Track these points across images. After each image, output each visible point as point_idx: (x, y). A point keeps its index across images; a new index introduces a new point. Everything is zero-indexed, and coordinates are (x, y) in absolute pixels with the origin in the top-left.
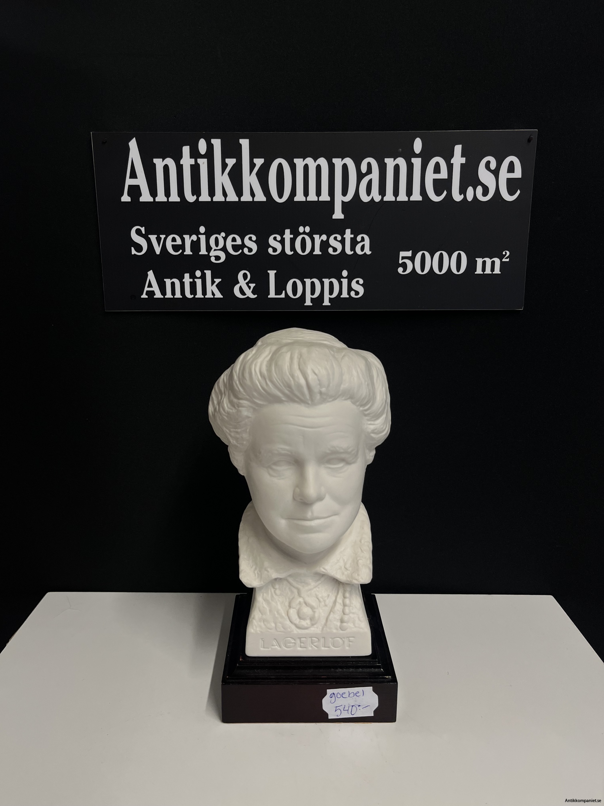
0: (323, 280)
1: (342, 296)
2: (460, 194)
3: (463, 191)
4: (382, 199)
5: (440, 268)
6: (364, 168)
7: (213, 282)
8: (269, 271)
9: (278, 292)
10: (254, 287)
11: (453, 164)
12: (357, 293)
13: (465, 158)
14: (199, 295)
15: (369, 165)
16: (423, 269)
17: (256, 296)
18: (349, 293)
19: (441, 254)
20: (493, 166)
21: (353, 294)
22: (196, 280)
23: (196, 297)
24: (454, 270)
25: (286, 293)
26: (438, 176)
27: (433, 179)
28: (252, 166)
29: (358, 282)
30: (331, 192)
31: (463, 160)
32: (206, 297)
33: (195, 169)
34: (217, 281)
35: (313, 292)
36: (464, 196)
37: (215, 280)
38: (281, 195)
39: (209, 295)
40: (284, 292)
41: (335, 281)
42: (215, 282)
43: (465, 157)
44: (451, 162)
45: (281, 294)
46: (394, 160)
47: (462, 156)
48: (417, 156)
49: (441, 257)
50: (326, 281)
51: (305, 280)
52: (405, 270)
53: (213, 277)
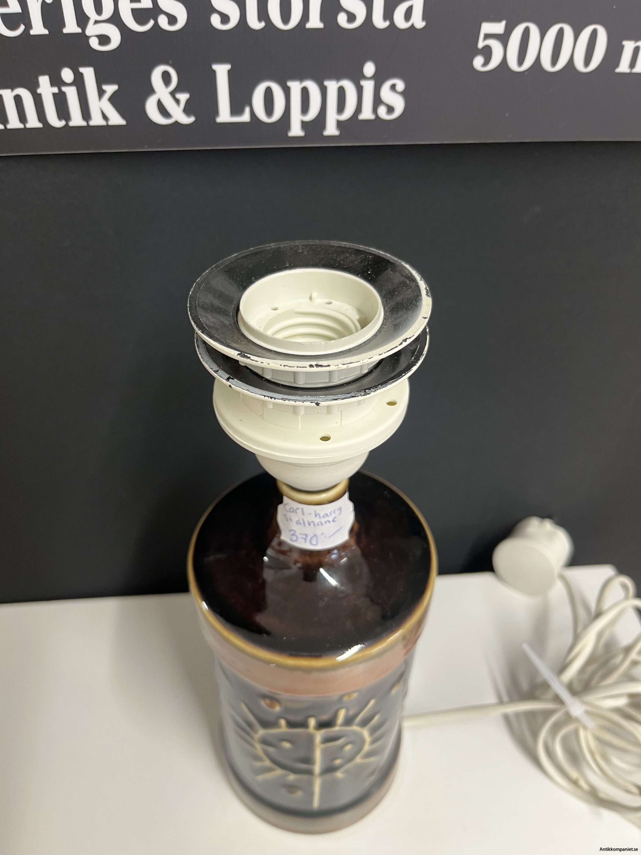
0: (327, 83)
1: (362, 117)
5: (555, 57)
7: (101, 93)
8: (215, 67)
9: (236, 110)
10: (188, 102)
12: (390, 109)
14: (77, 120)
16: (521, 60)
17: (192, 119)
18: (375, 110)
19: (560, 30)
21: (382, 111)
22: (64, 89)
23: (72, 124)
24: (579, 63)
25: (253, 114)
29: (393, 87)
32: (92, 123)
34: (110, 89)
35: (305, 108)
37: (105, 87)
39: (97, 120)
40: (247, 110)
41: (349, 86)
42: (105, 91)
45: (241, 114)
49: (560, 37)
50: (332, 86)
51: (290, 84)
52: (486, 63)
53: (100, 81)
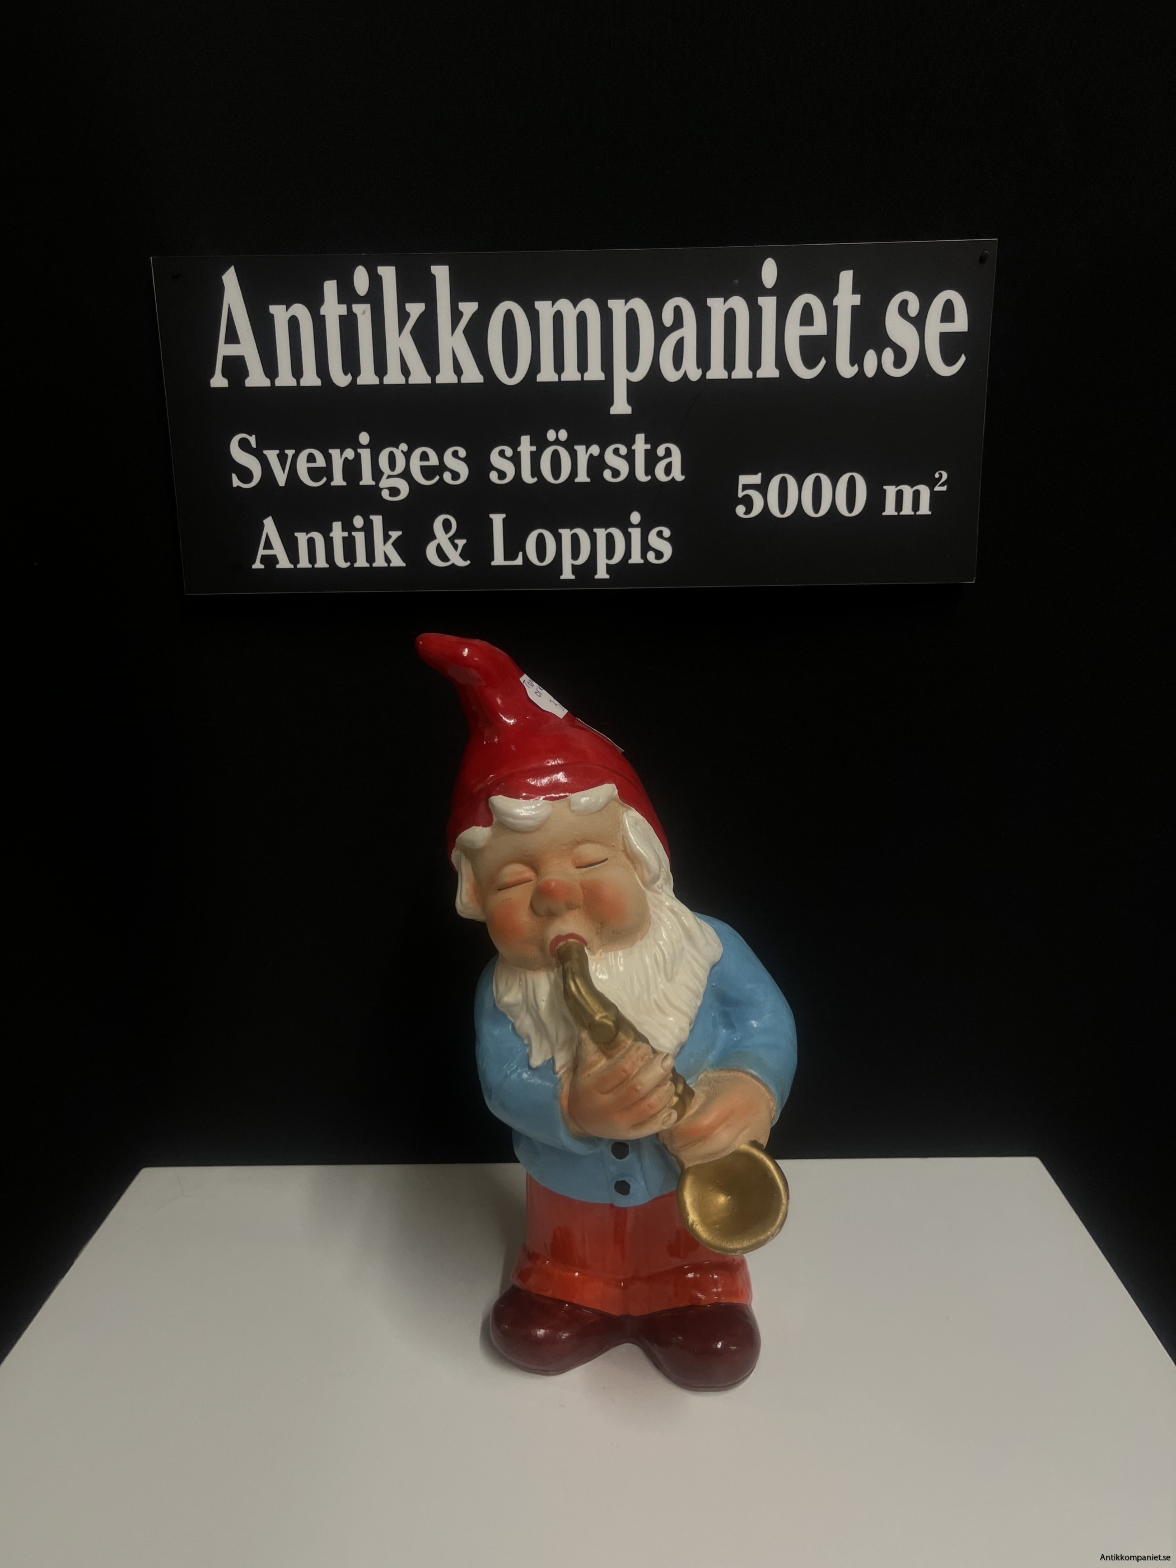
0: (595, 530)
1: (630, 562)
2: (852, 364)
3: (856, 358)
4: (704, 375)
5: (817, 505)
6: (668, 318)
7: (386, 538)
8: (491, 516)
9: (509, 555)
10: (464, 545)
11: (837, 306)
12: (659, 555)
13: (859, 296)
14: (361, 562)
15: (678, 311)
16: (783, 507)
17: (468, 562)
18: (644, 556)
19: (817, 479)
20: (914, 309)
21: (651, 556)
22: (354, 534)
23: (356, 565)
24: (842, 508)
25: (525, 558)
26: (808, 331)
27: (801, 337)
28: (456, 316)
29: (660, 534)
30: (607, 365)
31: (857, 300)
32: (374, 565)
33: (348, 325)
34: (395, 535)
35: (576, 553)
36: (859, 368)
37: (390, 533)
38: (511, 371)
39: (380, 562)
40: (521, 554)
41: (617, 534)
42: (390, 537)
43: (858, 294)
44: (834, 304)
45: (515, 558)
46: (725, 301)
47: (854, 292)
48: (768, 292)
49: (817, 485)
50: (601, 533)
51: (560, 531)
52: (748, 511)
53: (387, 528)
